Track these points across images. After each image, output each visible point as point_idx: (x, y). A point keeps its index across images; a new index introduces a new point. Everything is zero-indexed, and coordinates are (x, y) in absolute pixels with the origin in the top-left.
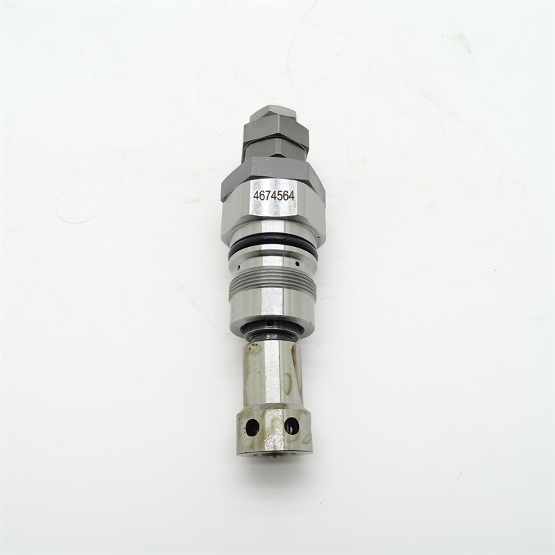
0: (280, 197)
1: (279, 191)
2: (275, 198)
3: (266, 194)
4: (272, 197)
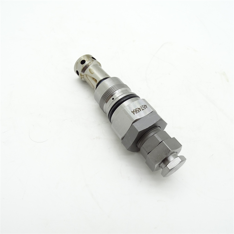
4: (140, 108)
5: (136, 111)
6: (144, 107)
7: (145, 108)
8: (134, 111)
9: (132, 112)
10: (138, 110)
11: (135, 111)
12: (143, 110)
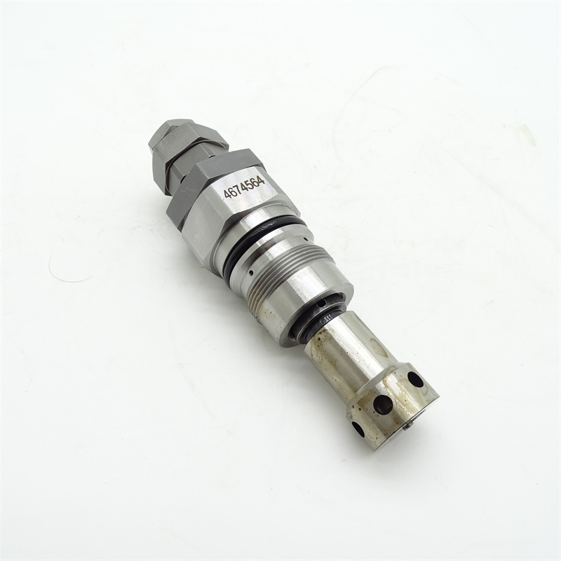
0: (250, 186)
1: (245, 182)
2: (246, 189)
3: (235, 189)
4: (243, 190)
5: (253, 183)
6: (231, 193)
7: (231, 190)
8: (258, 183)
9: (263, 181)
10: (247, 185)
11: (255, 183)
12: (237, 186)
